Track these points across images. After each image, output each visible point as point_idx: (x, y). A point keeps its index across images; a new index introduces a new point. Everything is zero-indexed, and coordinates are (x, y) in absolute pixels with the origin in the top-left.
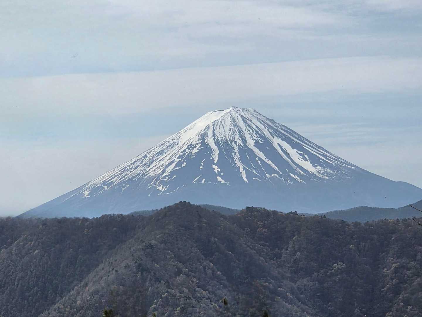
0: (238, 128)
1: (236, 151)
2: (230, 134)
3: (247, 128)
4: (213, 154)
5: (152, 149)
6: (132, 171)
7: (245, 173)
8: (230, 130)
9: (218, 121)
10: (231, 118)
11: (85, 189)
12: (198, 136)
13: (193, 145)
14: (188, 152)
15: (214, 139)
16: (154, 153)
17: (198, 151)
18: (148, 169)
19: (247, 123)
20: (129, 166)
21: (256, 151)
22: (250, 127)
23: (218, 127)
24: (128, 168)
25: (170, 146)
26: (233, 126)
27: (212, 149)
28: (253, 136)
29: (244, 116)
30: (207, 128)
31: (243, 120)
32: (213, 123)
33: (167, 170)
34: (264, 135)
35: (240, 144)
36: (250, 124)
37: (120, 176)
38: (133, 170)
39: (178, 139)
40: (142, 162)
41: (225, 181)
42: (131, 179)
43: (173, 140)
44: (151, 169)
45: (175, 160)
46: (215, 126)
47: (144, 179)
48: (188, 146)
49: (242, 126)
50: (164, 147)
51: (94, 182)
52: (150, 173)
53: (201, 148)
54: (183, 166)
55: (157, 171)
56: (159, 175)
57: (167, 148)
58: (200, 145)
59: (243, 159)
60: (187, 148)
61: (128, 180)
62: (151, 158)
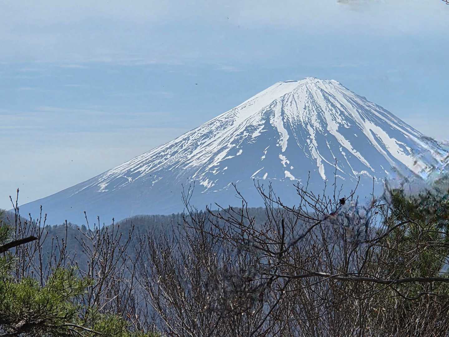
0: (316, 106)
1: (313, 137)
2: (305, 114)
3: (328, 107)
4: (280, 139)
5: (196, 130)
6: (167, 159)
7: (323, 167)
8: (305, 109)
9: (289, 95)
10: (307, 92)
11: (102, 180)
12: (260, 114)
13: (253, 126)
14: (246, 135)
15: (283, 119)
16: (199, 135)
17: (260, 134)
18: (189, 157)
19: (329, 100)
20: (164, 151)
21: (341, 138)
22: (333, 105)
23: (289, 103)
24: (163, 154)
25: (222, 126)
26: (309, 102)
27: (280, 133)
28: (337, 118)
29: (325, 90)
30: (274, 103)
31: (324, 95)
32: (282, 98)
33: (216, 159)
34: (352, 117)
35: (318, 128)
36: (332, 102)
37: (151, 165)
38: (169, 156)
39: (232, 117)
40: (182, 146)
41: (295, 178)
42: (166, 169)
43: (226, 118)
44: (194, 156)
45: (228, 146)
46: (285, 101)
47: (183, 169)
48: (246, 127)
49: (322, 103)
50: (213, 128)
51: (114, 171)
52: (192, 161)
53: (265, 130)
54: (238, 154)
55: (203, 159)
56: (205, 165)
57: (217, 129)
58: (263, 126)
59: (321, 148)
60: (244, 130)
61: (161, 170)
62: (194, 141)
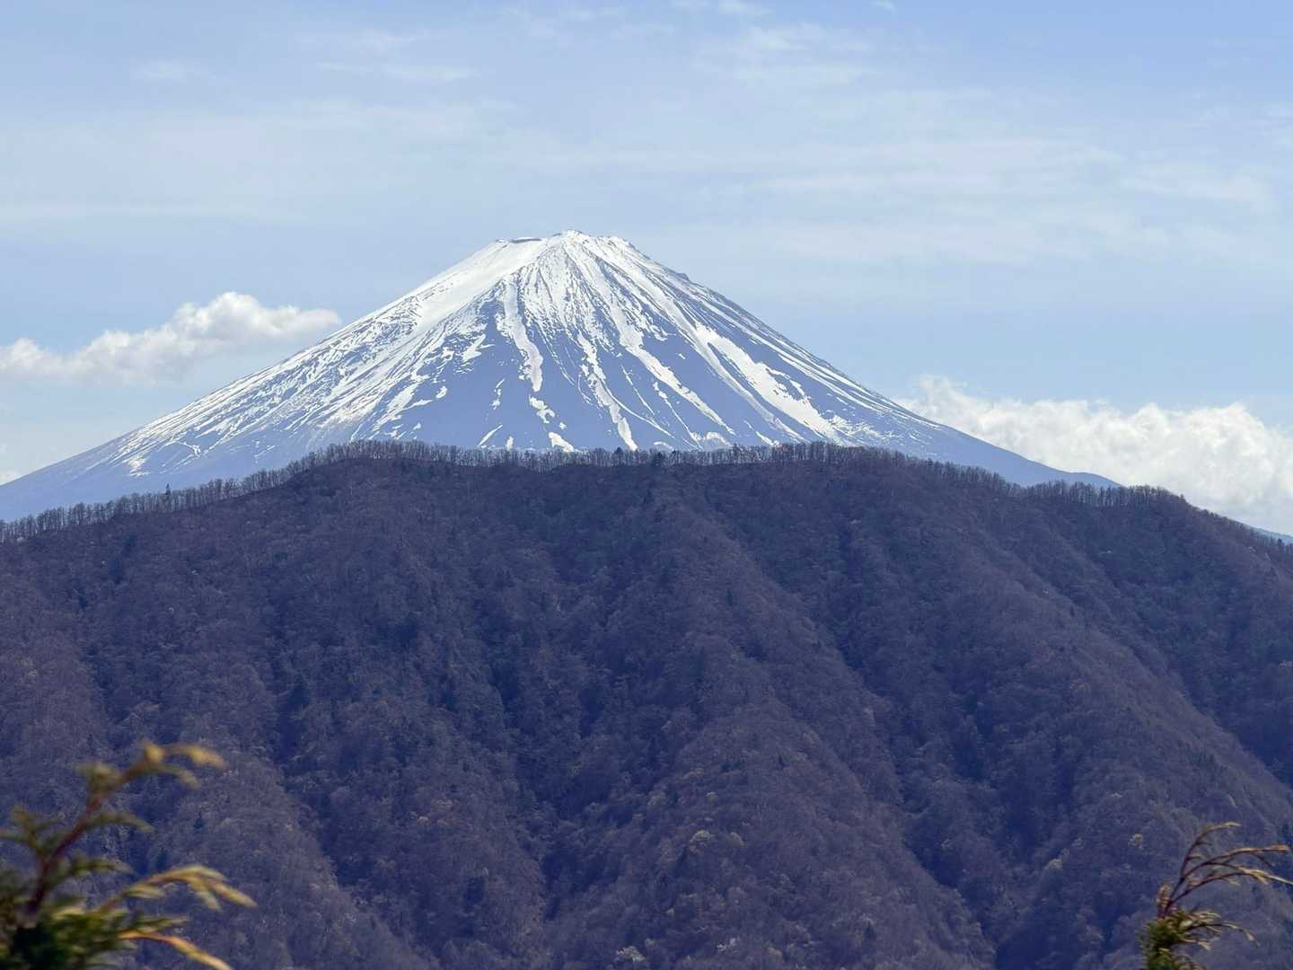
0: (591, 294)
1: (592, 359)
2: (568, 309)
3: (615, 295)
4: (525, 364)
5: (329, 343)
6: (275, 405)
7: (627, 425)
8: (567, 299)
9: (530, 269)
10: (566, 262)
11: (129, 451)
12: (473, 311)
13: (462, 337)
14: (449, 356)
15: (524, 321)
16: (340, 354)
17: (479, 354)
18: (326, 400)
19: (616, 282)
20: (263, 389)
21: (653, 364)
22: (625, 292)
23: (531, 287)
24: (261, 393)
25: (386, 335)
26: (575, 285)
27: (522, 352)
28: (637, 320)
29: (604, 258)
30: (500, 287)
31: (603, 271)
32: (516, 276)
33: (391, 406)
34: (667, 316)
35: (602, 341)
36: (623, 284)
37: (239, 417)
38: (277, 400)
39: (407, 317)
40: (304, 379)
41: (575, 448)
42: (278, 427)
43: (393, 318)
44: (337, 399)
45: (412, 378)
46: (523, 283)
47: (318, 428)
48: (447, 339)
49: (602, 288)
50: (369, 339)
51: (152, 432)
52: (335, 412)
53: (489, 346)
54: (439, 396)
55: (359, 407)
56: (369, 420)
57: (378, 340)
58: (483, 337)
59: (614, 384)
60: (443, 345)
61: (267, 429)
62: (330, 367)
